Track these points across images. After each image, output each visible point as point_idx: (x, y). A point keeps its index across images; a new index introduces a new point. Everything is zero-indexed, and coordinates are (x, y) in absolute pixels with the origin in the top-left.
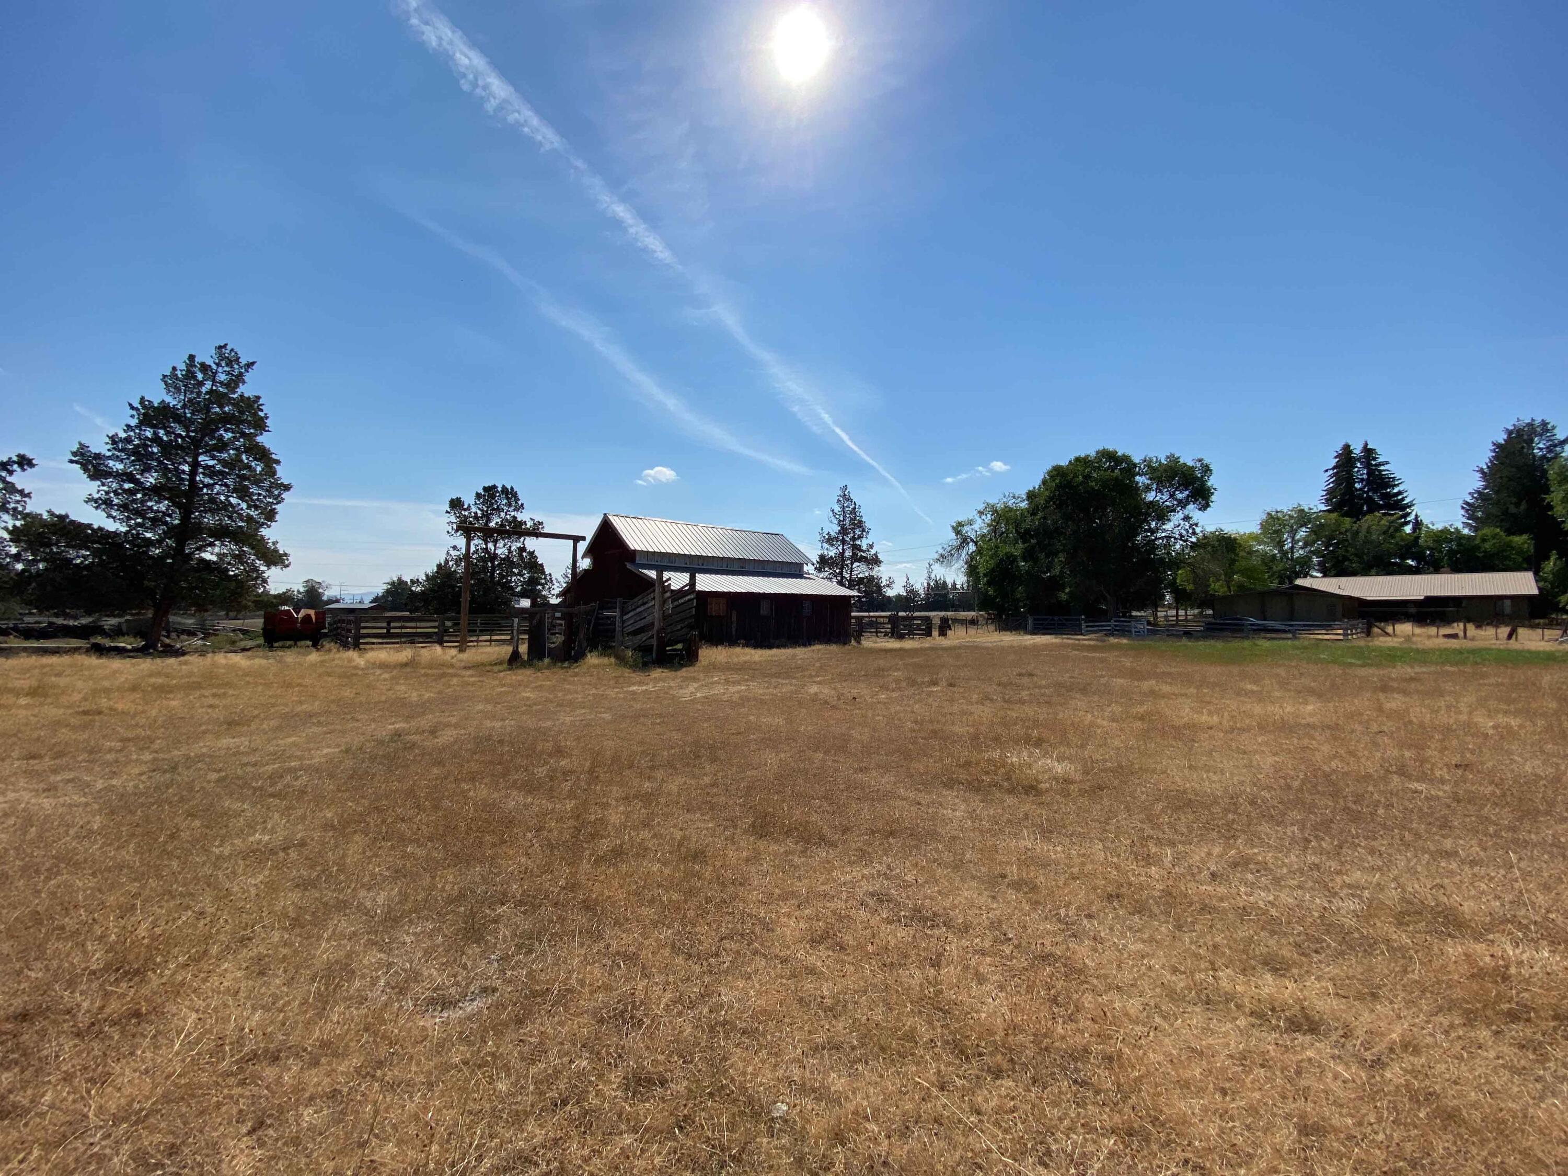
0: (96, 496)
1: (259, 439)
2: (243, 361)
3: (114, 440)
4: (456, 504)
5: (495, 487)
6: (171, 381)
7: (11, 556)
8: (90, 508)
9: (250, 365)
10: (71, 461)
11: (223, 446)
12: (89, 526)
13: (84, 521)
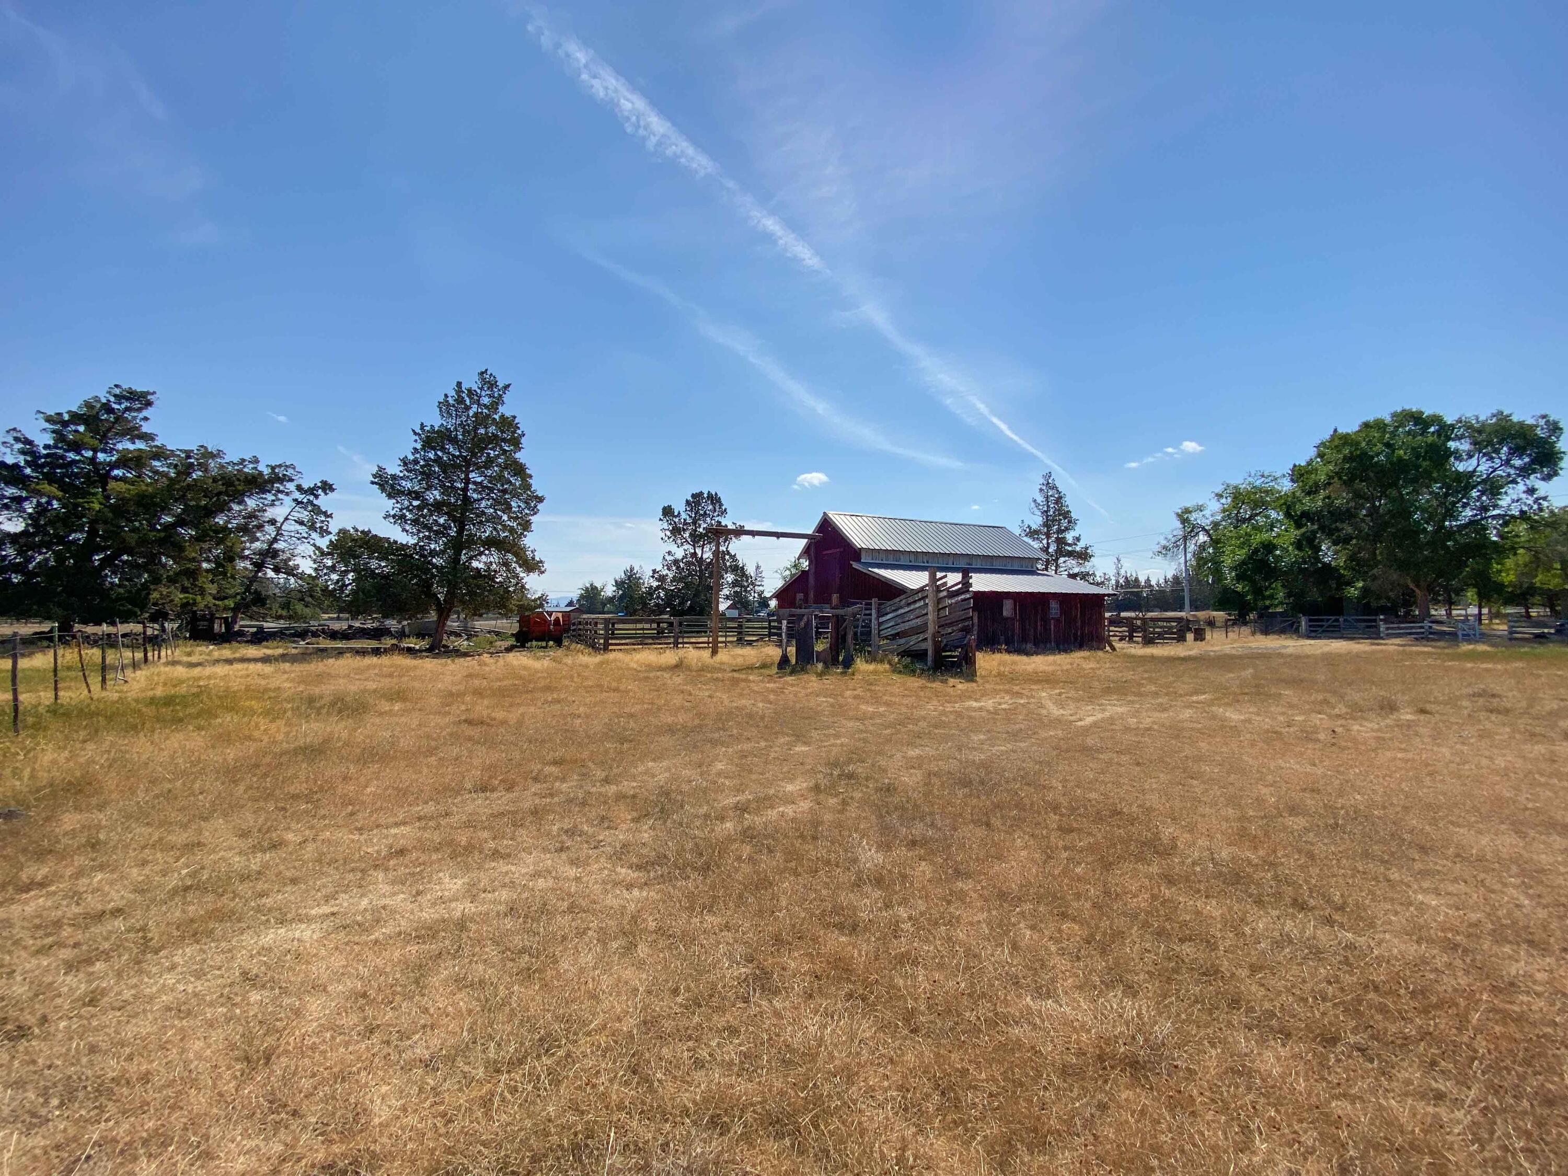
0: (392, 513)
1: (518, 455)
2: (501, 384)
3: (405, 462)
4: (668, 512)
5: (701, 493)
6: (444, 407)
7: (328, 568)
8: (386, 523)
9: (507, 387)
10: (373, 483)
11: (490, 462)
12: (387, 540)
13: (382, 535)
